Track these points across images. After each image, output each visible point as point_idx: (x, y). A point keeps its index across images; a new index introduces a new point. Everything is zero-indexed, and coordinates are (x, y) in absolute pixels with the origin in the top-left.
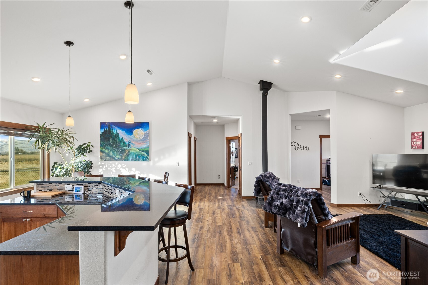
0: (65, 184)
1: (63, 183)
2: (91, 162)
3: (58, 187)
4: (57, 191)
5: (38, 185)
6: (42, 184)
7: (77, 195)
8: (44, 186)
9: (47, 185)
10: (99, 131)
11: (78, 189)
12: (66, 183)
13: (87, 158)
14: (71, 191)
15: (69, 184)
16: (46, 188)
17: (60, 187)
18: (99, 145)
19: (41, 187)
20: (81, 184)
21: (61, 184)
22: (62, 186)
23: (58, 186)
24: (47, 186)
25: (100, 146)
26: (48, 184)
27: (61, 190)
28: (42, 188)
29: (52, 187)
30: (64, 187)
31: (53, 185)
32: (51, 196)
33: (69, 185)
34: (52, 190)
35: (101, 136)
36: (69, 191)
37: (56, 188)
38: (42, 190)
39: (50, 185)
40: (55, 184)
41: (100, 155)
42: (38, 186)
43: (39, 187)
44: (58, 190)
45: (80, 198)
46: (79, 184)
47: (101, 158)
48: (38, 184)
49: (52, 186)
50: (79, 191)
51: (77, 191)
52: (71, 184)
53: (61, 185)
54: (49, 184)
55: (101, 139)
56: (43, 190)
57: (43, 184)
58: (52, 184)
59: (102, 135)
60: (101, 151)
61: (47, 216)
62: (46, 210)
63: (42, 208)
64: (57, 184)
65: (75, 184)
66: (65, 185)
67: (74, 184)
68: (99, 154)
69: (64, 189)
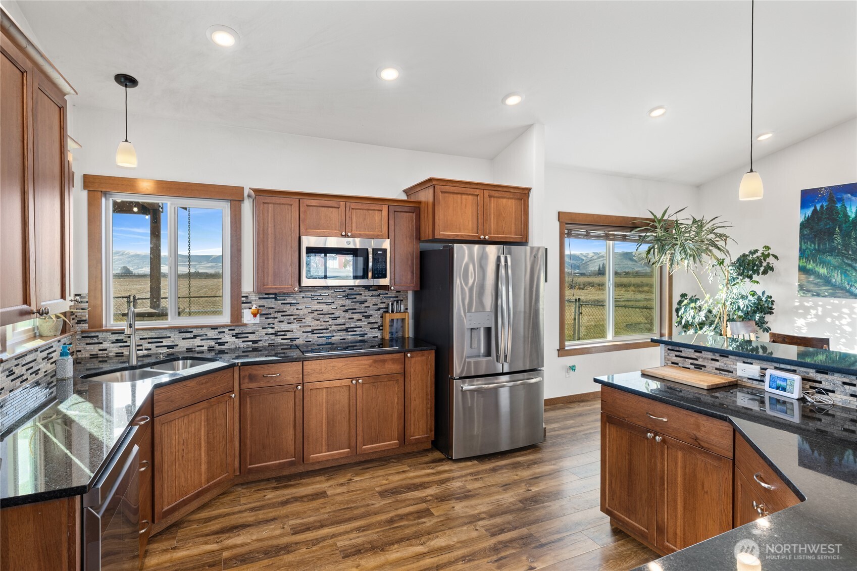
0: (737, 358)
1: (731, 355)
2: (771, 297)
3: (717, 365)
4: (716, 374)
5: (669, 349)
6: (677, 349)
7: (778, 401)
8: (683, 355)
9: (690, 353)
10: (797, 216)
11: (780, 383)
12: (743, 357)
13: (762, 286)
14: (754, 382)
15: (749, 360)
16: (687, 360)
17: (723, 364)
18: (796, 253)
19: (676, 356)
20: (789, 367)
21: (728, 357)
22: (728, 362)
23: (717, 361)
24: (689, 356)
25: (800, 257)
26: (693, 351)
27: (727, 373)
28: (679, 359)
29: (703, 361)
30: (734, 367)
31: (704, 356)
32: (706, 388)
33: (752, 364)
34: (703, 368)
35: (801, 229)
36: (749, 380)
37: (713, 365)
38: (677, 364)
39: (698, 354)
40: (709, 353)
41: (799, 280)
42: (669, 351)
43: (670, 355)
44: (718, 372)
45: (789, 411)
46: (783, 366)
47: (801, 288)
48: (670, 347)
49: (702, 358)
50: (784, 389)
51: (778, 388)
52: (758, 361)
53: (726, 359)
54: (695, 351)
55: (802, 237)
56: (680, 364)
57: (682, 349)
58: (703, 352)
59: (803, 226)
60: (802, 270)
61: (702, 443)
62: (702, 429)
63: (692, 420)
64: (716, 354)
65: (769, 363)
66: (737, 360)
67: (765, 363)
68: (794, 277)
69: (734, 372)
